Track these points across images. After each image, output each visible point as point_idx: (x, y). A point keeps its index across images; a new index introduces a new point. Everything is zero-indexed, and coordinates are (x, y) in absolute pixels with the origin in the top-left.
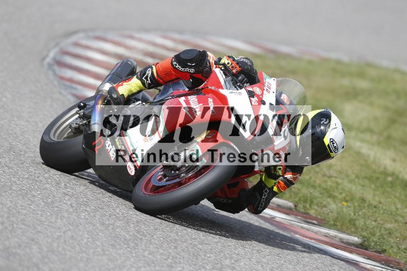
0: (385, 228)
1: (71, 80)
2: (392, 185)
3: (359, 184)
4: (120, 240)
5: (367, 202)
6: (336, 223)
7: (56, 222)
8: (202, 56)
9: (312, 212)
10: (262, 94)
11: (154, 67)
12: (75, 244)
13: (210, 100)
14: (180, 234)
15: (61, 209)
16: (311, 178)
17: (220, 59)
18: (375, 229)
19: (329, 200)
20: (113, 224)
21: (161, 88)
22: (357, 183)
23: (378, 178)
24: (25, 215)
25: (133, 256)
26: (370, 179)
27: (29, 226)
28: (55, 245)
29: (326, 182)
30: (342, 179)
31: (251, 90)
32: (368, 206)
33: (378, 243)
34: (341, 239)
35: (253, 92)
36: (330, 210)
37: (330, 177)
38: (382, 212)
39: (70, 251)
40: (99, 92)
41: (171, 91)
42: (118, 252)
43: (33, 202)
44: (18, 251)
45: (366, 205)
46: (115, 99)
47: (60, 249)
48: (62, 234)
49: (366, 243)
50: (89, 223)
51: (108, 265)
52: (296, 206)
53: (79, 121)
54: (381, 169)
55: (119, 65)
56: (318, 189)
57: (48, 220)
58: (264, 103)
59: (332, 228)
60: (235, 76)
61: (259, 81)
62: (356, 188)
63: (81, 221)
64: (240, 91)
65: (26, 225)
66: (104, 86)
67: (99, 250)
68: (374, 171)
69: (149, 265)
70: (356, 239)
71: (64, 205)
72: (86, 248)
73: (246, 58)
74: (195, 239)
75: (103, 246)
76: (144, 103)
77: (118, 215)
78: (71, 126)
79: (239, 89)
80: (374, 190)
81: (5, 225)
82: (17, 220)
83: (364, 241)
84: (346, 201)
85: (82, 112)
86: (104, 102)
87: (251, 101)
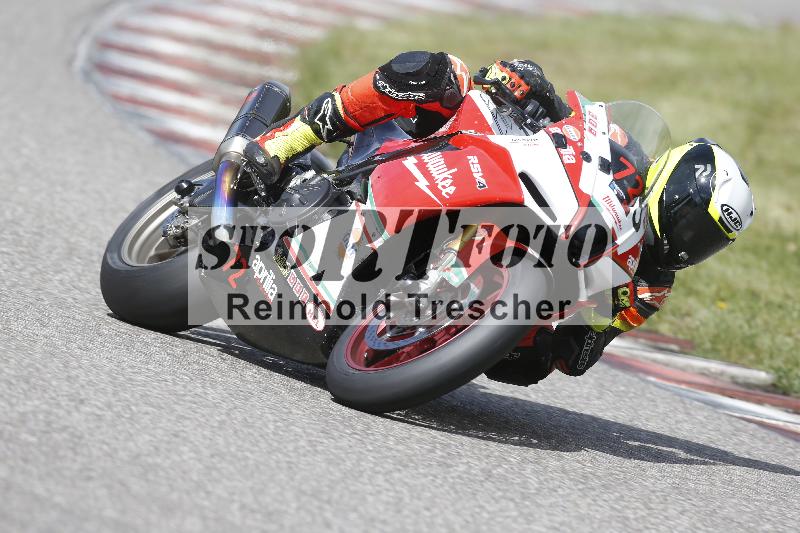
1: (133, 101)
4: (334, 420)
5: (763, 298)
6: (716, 347)
7: (206, 394)
10: (582, 140)
11: (337, 96)
12: (256, 434)
13: (473, 160)
17: (484, 72)
18: (794, 352)
19: (690, 300)
23: (769, 249)
24: (144, 386)
25: (369, 451)
27: (160, 408)
28: (221, 441)
31: (558, 131)
32: (766, 306)
34: (732, 378)
35: (564, 137)
36: (701, 321)
38: (795, 315)
39: (252, 452)
40: (222, 156)
41: (375, 144)
42: (339, 444)
44: (159, 460)
45: (762, 304)
46: (262, 165)
47: (233, 449)
48: (224, 417)
49: (784, 381)
51: (331, 473)
57: (190, 391)
58: (588, 158)
59: (709, 355)
60: (520, 103)
62: (734, 271)
63: (250, 386)
64: (534, 136)
65: (153, 406)
66: (231, 143)
67: (302, 443)
69: (406, 466)
70: (763, 375)
72: (279, 443)
75: (309, 435)
76: (325, 175)
78: (164, 230)
79: (529, 132)
80: (770, 273)
81: (115, 409)
82: (132, 396)
83: (780, 378)
84: (723, 300)
85: (186, 201)
86: (234, 176)
87: (561, 156)
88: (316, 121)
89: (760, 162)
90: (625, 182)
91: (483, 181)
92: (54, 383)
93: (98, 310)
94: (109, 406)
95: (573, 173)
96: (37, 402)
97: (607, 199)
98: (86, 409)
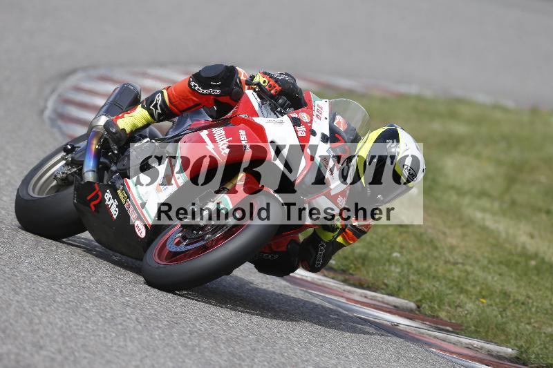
0: (545, 333)
2: (538, 270)
3: (495, 271)
5: (512, 298)
6: (478, 330)
7: (126, 346)
8: (231, 72)
9: (443, 315)
10: (311, 122)
11: (165, 92)
13: (242, 132)
14: (286, 354)
15: (127, 326)
16: (430, 267)
17: (252, 77)
18: (531, 335)
19: (462, 296)
20: (198, 345)
21: (176, 119)
22: (492, 271)
23: (517, 263)
24: (84, 338)
26: (507, 264)
27: (94, 354)
29: (451, 270)
30: (471, 265)
31: (297, 116)
32: (514, 302)
33: (541, 356)
34: (488, 351)
35: (299, 119)
36: (467, 310)
37: (455, 264)
38: (534, 310)
40: (92, 128)
41: (189, 122)
43: (88, 318)
45: (511, 301)
48: (138, 363)
49: (524, 356)
50: (168, 344)
52: (419, 307)
53: (66, 170)
54: (519, 249)
55: (117, 91)
56: (443, 281)
57: (115, 344)
58: (314, 133)
59: (473, 335)
60: (274, 98)
61: (306, 105)
62: (493, 278)
63: (157, 342)
64: (281, 118)
65: (89, 352)
66: (99, 120)
68: (510, 253)
70: (510, 350)
71: (129, 321)
73: (286, 74)
74: (307, 361)
76: (153, 141)
77: (199, 332)
78: (55, 176)
79: (279, 116)
80: (516, 280)
81: (63, 354)
82: (76, 345)
83: (522, 352)
84: (484, 297)
85: (69, 158)
86: (99, 141)
87: (296, 131)
88: (151, 107)
89: (513, 203)
92: (22, 334)
93: (54, 284)
94: (60, 351)
96: (10, 347)
98: (43, 353)
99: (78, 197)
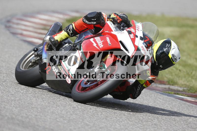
8: (99, 15)
10: (135, 32)
11: (73, 24)
13: (108, 38)
17: (110, 16)
31: (129, 30)
35: (131, 31)
40: (44, 41)
41: (84, 36)
46: (53, 42)
53: (35, 58)
58: (137, 37)
60: (119, 23)
66: (47, 38)
76: (70, 44)
78: (31, 61)
79: (122, 31)
85: (36, 53)
86: (48, 46)
87: (130, 36)
88: (68, 31)
90: (147, 43)
91: (110, 43)
95: (133, 41)
97: (142, 47)
99: (41, 69)
